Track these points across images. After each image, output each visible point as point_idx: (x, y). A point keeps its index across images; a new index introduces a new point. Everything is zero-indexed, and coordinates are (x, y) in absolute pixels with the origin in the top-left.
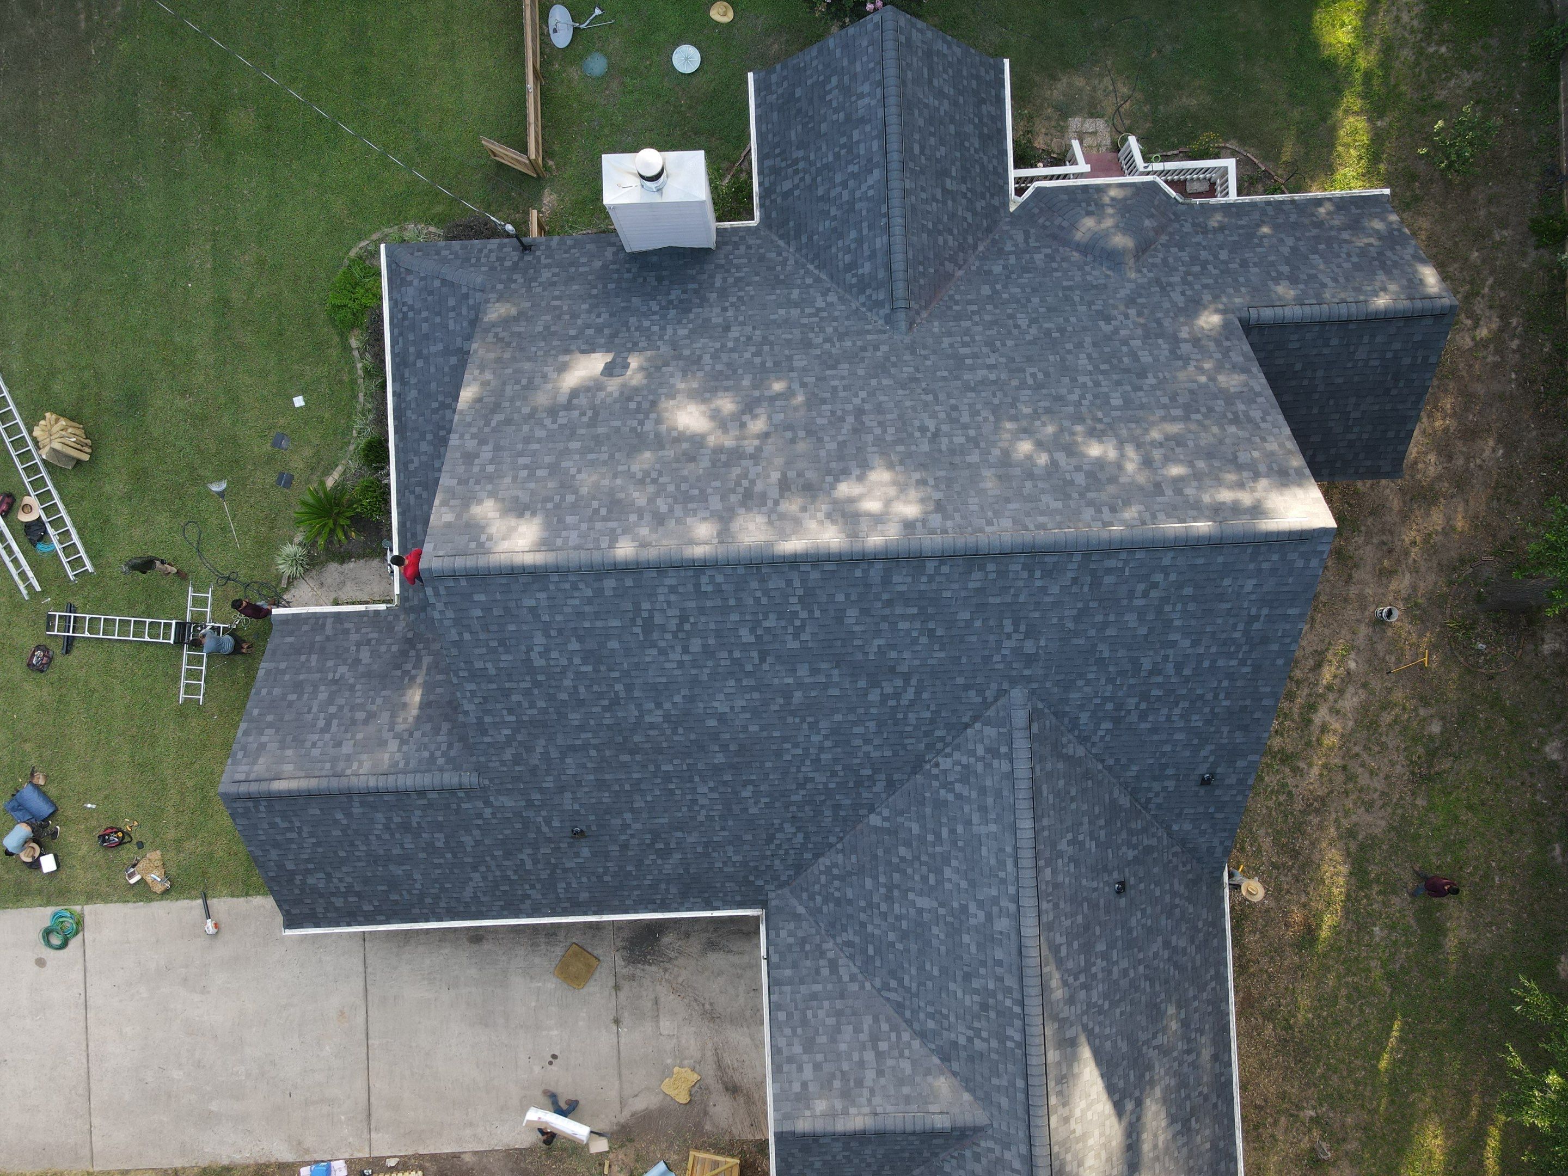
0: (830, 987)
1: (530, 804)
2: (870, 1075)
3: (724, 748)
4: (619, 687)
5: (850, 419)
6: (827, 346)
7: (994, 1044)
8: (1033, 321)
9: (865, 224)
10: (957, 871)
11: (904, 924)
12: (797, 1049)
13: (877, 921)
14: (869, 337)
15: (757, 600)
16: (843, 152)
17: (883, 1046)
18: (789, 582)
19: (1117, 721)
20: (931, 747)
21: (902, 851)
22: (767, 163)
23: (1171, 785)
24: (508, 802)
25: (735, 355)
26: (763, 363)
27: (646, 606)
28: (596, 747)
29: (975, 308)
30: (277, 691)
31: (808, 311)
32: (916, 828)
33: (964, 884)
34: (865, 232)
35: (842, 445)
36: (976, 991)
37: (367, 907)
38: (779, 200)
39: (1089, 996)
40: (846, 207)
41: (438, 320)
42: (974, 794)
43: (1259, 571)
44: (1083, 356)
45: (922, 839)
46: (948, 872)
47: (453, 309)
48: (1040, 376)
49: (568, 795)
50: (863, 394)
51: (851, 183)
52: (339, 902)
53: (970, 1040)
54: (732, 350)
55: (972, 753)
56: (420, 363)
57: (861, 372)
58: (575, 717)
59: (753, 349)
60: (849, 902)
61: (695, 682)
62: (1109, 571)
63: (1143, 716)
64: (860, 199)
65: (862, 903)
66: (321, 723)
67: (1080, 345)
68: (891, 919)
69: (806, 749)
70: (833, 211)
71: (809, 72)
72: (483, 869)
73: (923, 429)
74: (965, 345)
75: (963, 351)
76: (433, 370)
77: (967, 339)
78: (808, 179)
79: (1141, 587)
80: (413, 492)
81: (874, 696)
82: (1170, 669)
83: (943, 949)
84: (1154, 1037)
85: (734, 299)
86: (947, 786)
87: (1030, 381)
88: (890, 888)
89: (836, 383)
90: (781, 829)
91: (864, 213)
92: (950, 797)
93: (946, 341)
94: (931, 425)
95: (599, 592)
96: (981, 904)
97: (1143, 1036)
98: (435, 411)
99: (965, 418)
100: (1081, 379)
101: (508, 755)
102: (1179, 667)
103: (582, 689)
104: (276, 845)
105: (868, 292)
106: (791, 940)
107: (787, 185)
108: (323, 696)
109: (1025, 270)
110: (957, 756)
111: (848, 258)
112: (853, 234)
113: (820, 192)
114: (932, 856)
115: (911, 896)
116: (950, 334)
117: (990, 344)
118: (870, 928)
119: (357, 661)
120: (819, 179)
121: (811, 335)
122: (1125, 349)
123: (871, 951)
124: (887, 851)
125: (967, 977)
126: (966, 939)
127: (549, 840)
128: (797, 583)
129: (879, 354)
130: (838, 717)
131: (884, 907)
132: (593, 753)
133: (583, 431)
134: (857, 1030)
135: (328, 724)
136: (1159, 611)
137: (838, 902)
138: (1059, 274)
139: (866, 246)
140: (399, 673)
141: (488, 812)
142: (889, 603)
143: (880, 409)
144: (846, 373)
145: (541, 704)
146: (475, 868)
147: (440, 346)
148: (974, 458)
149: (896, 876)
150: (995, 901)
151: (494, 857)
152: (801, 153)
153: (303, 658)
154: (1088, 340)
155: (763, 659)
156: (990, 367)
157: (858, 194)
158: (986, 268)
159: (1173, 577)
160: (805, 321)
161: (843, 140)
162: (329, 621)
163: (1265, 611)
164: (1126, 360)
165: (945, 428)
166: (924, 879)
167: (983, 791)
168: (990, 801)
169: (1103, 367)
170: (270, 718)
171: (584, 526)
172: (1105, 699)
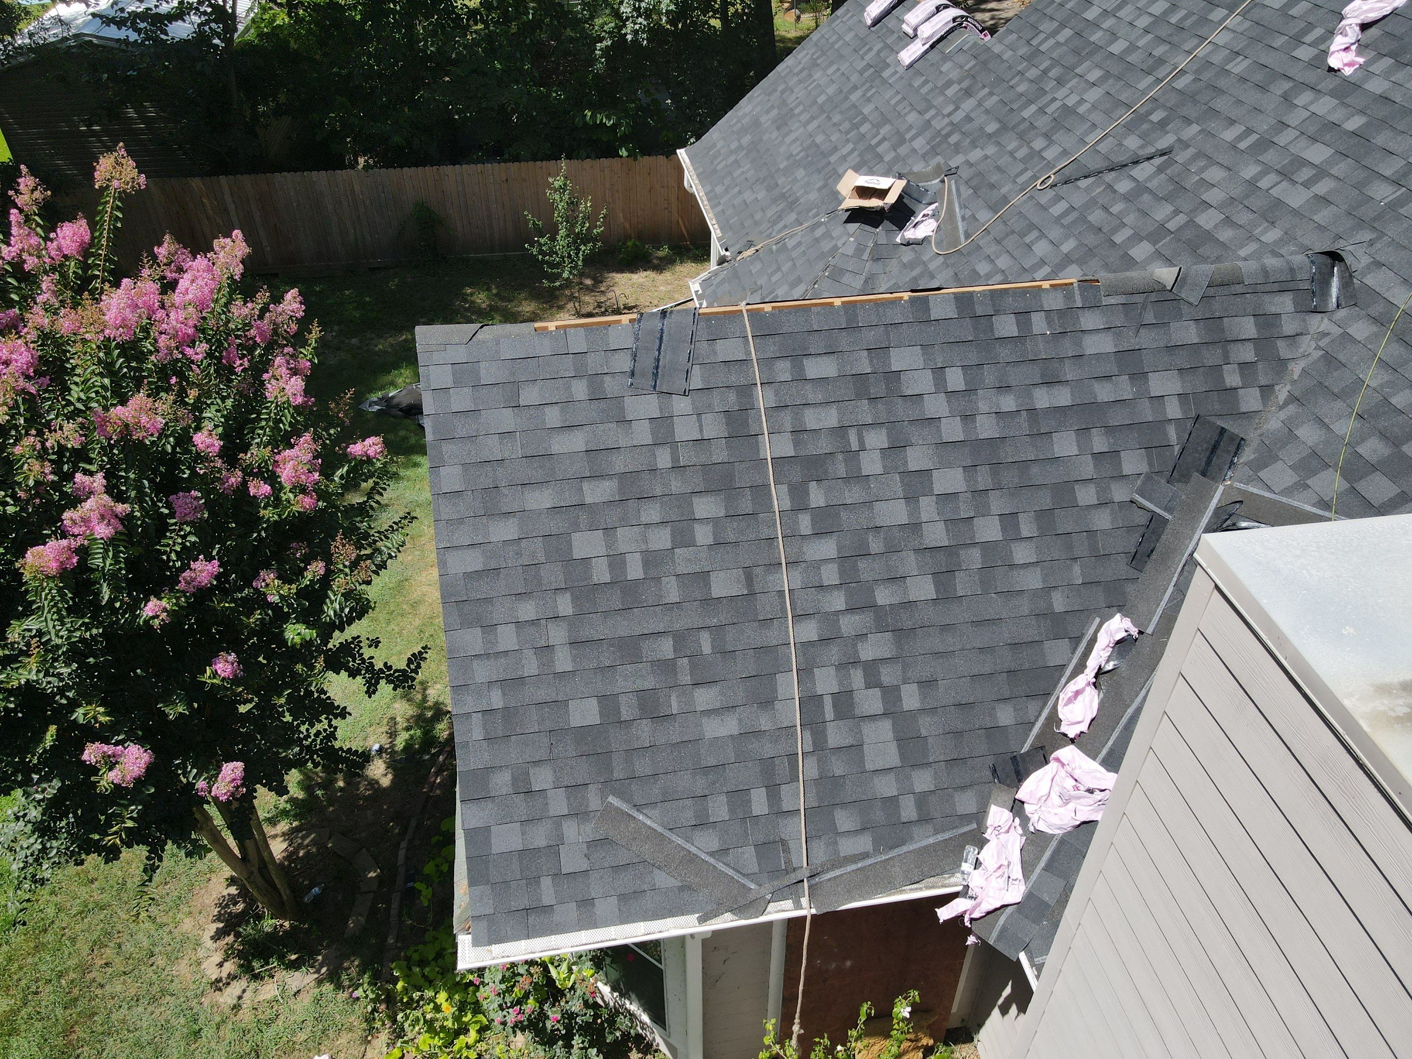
34: (1063, 397)
40: (983, 478)
64: (968, 418)
78: (875, 649)
91: (1008, 403)
105: (1232, 378)
107: (881, 747)
113: (923, 589)
120: (884, 596)
139: (1104, 393)
152: (788, 687)
161: (781, 496)
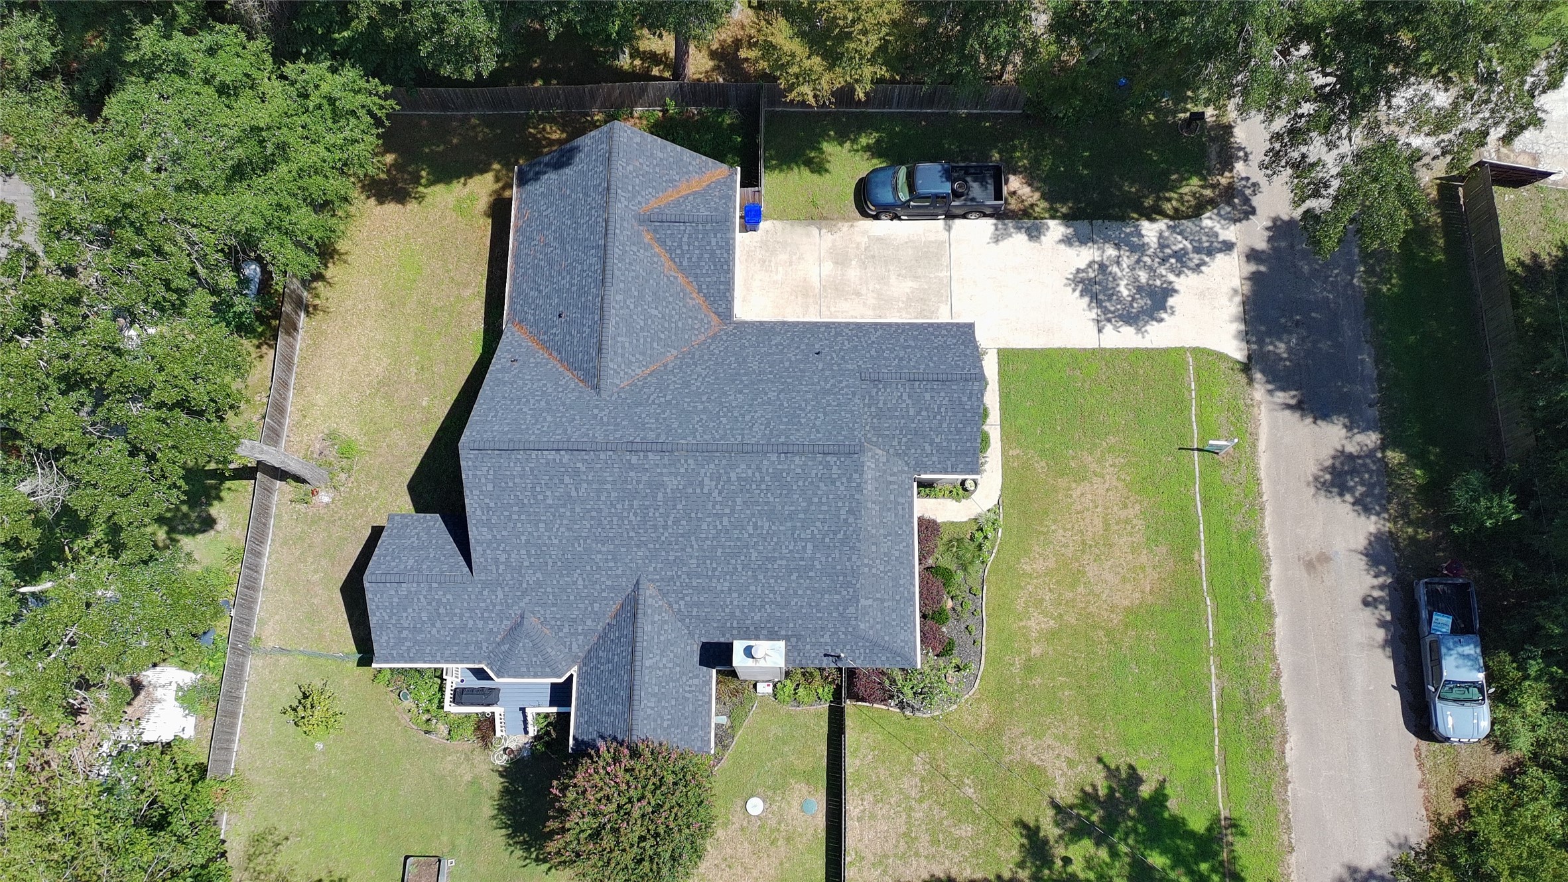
0: (702, 279)
1: (839, 365)
2: (685, 239)
3: (742, 382)
4: (786, 405)
5: (670, 523)
6: (679, 573)
7: (628, 249)
8: (575, 583)
9: (656, 641)
10: (638, 323)
11: (664, 304)
12: (718, 252)
13: (677, 307)
14: (658, 577)
15: (717, 432)
16: (664, 684)
17: (678, 251)
18: (701, 437)
19: (557, 383)
20: (646, 379)
21: (662, 336)
22: (707, 699)
23: (532, 360)
24: (850, 367)
25: (725, 570)
26: (711, 564)
27: (767, 432)
28: (802, 384)
29: (604, 594)
30: (969, 429)
31: (688, 599)
32: (655, 345)
33: (635, 317)
35: (674, 506)
36: (633, 271)
37: (931, 329)
38: (701, 676)
39: (582, 267)
41: (887, 619)
42: (627, 355)
43: (492, 432)
44: (554, 557)
45: (652, 340)
46: (642, 323)
47: (878, 623)
48: (576, 545)
49: (820, 368)
50: (663, 538)
51: (661, 666)
52: (944, 332)
53: (638, 251)
54: (727, 573)
55: (626, 373)
56: (898, 598)
57: (663, 553)
58: (809, 396)
59: (717, 573)
60: (690, 317)
61: (751, 405)
62: (559, 435)
63: (545, 385)
65: (684, 316)
66: (943, 410)
67: (554, 563)
68: (670, 307)
69: (703, 380)
70: (672, 655)
71: (679, 736)
72: (869, 342)
73: (635, 514)
74: (611, 569)
75: (611, 564)
76: (891, 593)
77: (609, 573)
78: (684, 679)
79: (545, 429)
80: (904, 531)
81: (669, 398)
82: (532, 401)
83: (647, 291)
84: (552, 251)
85: (727, 610)
86: (638, 360)
87: (582, 541)
88: (670, 322)
89: (676, 547)
90: (720, 351)
92: (637, 356)
93: (619, 572)
94: (632, 518)
95: (787, 437)
96: (628, 307)
97: (558, 251)
98: (890, 571)
99: (615, 519)
100: (556, 541)
101: (845, 383)
102: (528, 401)
103: (803, 405)
104: (966, 355)
106: (720, 303)
107: (696, 681)
108: (944, 425)
109: (574, 620)
110: (633, 374)
111: (666, 627)
112: (662, 638)
113: (678, 669)
114: (648, 331)
115: (660, 316)
116: (617, 576)
117: (599, 568)
118: (681, 304)
119: (931, 445)
121: (687, 580)
122: (532, 560)
123: (681, 294)
124: (670, 337)
125: (637, 277)
126: (636, 294)
127: (834, 352)
128: (698, 437)
129: (654, 565)
130: (687, 391)
131: (674, 313)
132: (804, 383)
133: (798, 524)
134: (690, 258)
135: (939, 408)
136: (537, 421)
137: (696, 318)
138: (557, 616)
140: (909, 437)
141: (861, 363)
142: (657, 428)
143: (655, 527)
144: (671, 553)
145: (823, 401)
146: (873, 342)
147: (886, 604)
148: (614, 494)
149: (666, 325)
150: (621, 308)
151: (863, 346)
152: (687, 695)
153: (959, 448)
154: (549, 568)
155: (718, 412)
156: (599, 552)
157: (658, 658)
158: (595, 624)
159: (530, 432)
160: (690, 591)
161: (663, 690)
162: (949, 470)
163: (489, 419)
164: (533, 553)
165: (625, 514)
166: (653, 322)
167: (623, 356)
168: (620, 351)
169: (544, 548)
170: (969, 415)
171: (793, 467)
172: (562, 391)
